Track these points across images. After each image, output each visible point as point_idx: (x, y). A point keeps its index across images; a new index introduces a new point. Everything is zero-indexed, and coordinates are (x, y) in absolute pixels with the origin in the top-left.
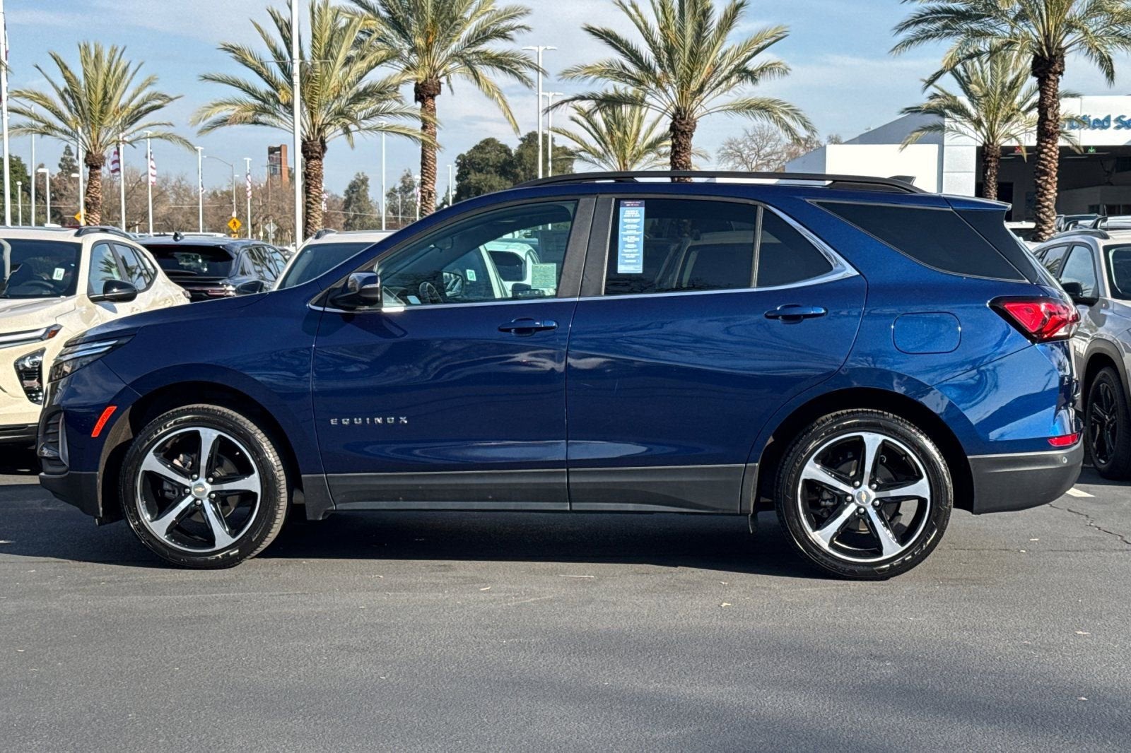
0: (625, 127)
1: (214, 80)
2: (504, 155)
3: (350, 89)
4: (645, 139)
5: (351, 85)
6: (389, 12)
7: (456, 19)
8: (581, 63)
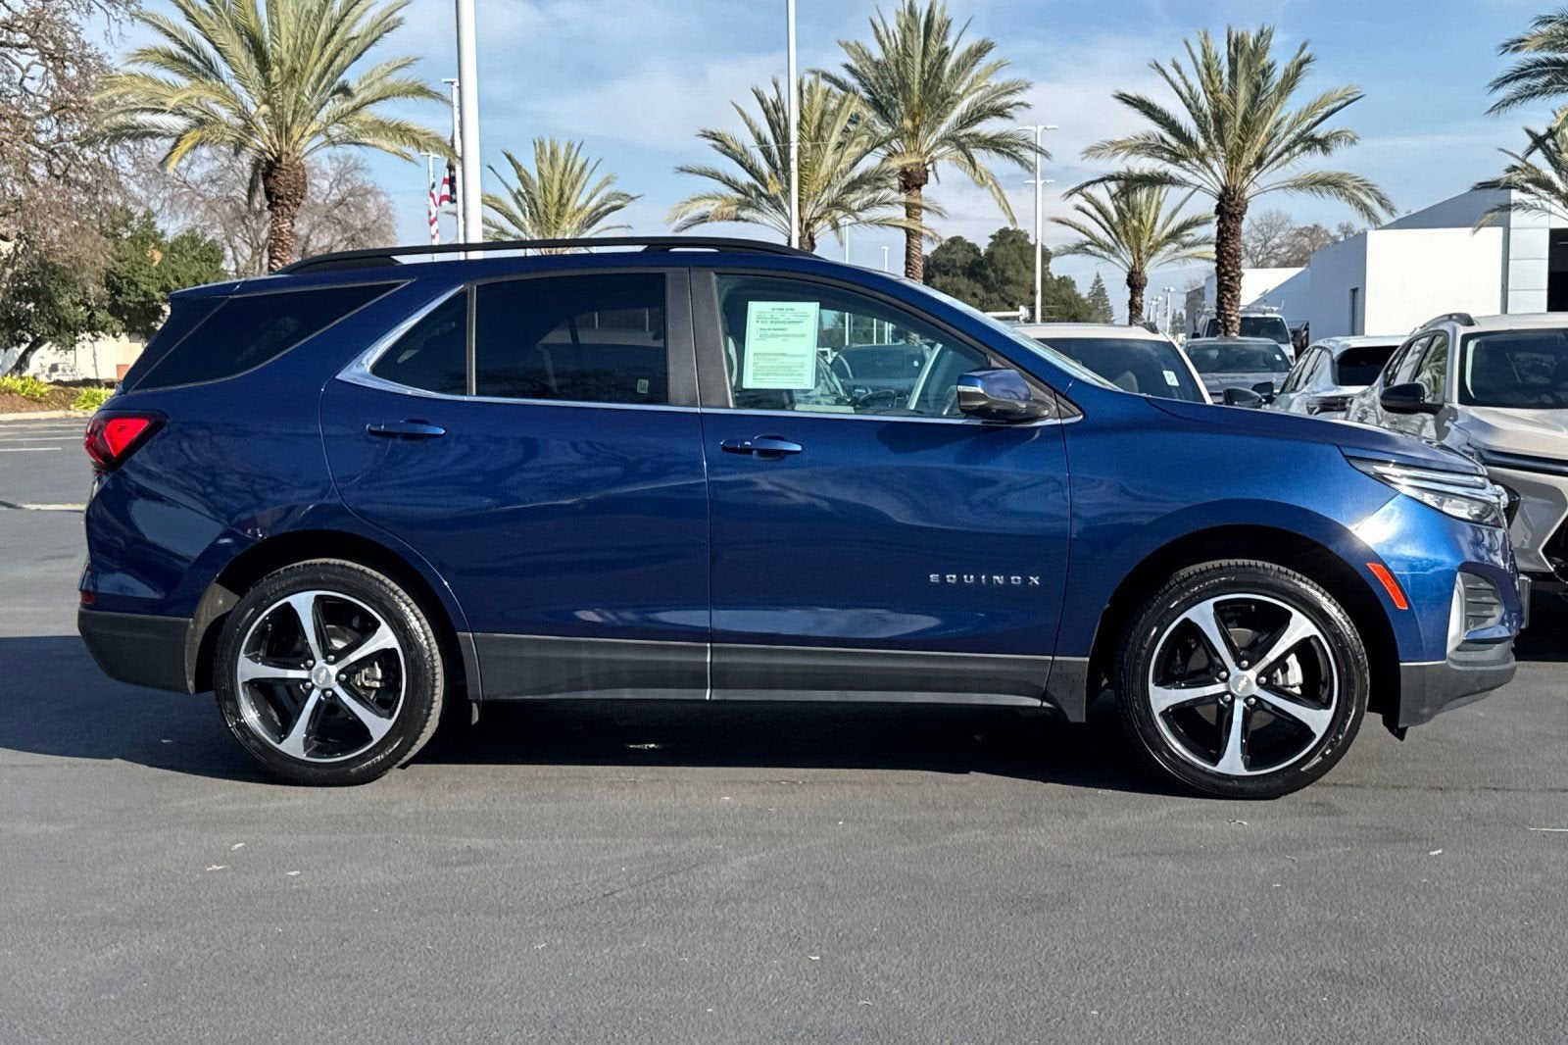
0: (1140, 214)
1: (691, 172)
2: (972, 256)
3: (843, 177)
4: (1164, 227)
5: (844, 174)
6: (870, 92)
7: (948, 97)
8: (1110, 139)
